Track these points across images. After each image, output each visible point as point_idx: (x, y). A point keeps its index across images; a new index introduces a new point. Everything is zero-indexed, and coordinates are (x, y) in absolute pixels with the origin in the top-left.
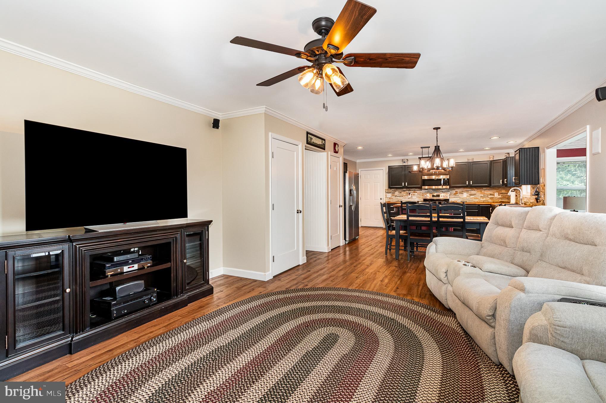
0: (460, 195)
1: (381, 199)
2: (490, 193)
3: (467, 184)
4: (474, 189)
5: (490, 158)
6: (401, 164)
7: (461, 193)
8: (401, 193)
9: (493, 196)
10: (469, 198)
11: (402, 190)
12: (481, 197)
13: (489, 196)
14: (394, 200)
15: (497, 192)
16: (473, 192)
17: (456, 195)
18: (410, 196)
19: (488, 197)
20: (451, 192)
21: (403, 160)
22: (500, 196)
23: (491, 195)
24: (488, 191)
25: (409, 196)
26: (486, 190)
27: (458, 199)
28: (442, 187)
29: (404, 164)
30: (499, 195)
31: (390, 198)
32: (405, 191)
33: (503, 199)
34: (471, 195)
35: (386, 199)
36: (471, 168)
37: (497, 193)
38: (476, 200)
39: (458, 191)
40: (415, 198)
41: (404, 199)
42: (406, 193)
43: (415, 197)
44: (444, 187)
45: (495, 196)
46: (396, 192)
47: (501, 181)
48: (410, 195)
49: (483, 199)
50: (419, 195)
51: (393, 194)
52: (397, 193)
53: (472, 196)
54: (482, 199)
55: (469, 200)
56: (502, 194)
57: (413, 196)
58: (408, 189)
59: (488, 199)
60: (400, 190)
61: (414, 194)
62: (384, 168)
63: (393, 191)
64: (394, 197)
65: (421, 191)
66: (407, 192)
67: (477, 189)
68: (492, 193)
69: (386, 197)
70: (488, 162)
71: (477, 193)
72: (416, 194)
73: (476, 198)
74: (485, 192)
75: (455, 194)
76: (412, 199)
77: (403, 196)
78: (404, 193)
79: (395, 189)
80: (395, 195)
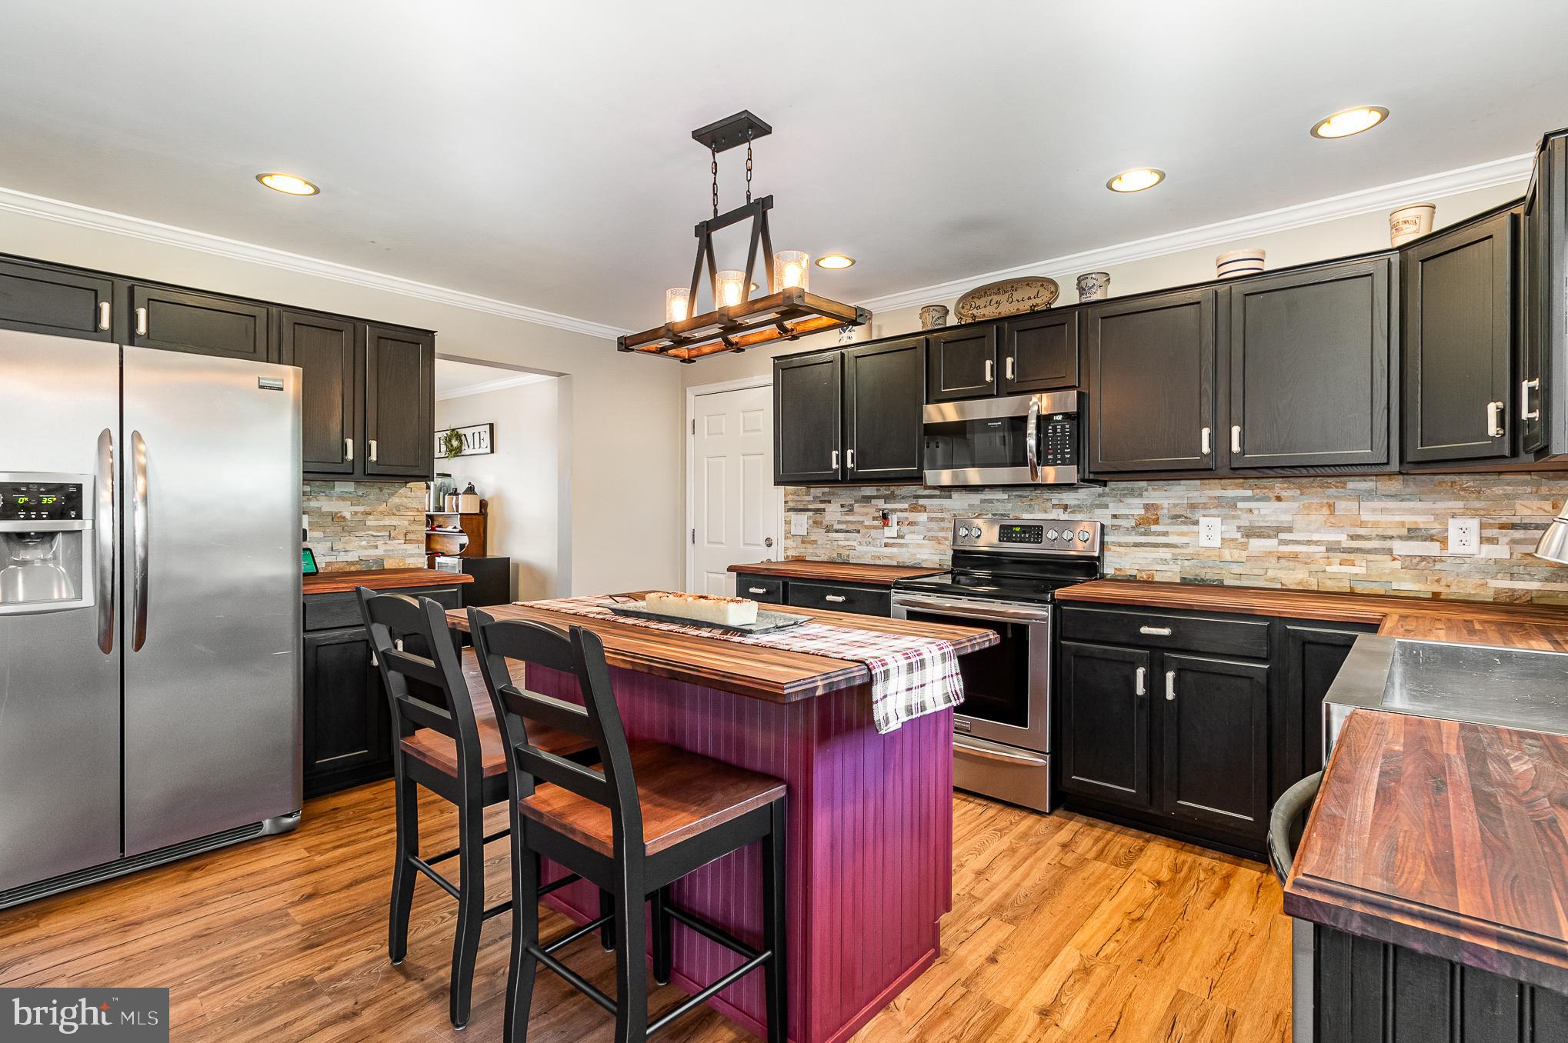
0: (1176, 534)
1: (769, 543)
2: (1409, 519)
3: (1206, 449)
4: (1278, 487)
5: (1395, 227)
7: (1185, 518)
9: (1433, 549)
10: (1237, 554)
11: (856, 494)
12: (1332, 548)
13: (1400, 548)
14: (822, 549)
15: (1474, 513)
16: (1268, 512)
17: (1146, 534)
18: (891, 531)
19: (1390, 552)
20: (1113, 508)
23: (1413, 534)
24: (1392, 504)
25: (885, 532)
26: (1371, 495)
27: (1165, 561)
28: (1034, 473)
31: (803, 540)
32: (867, 499)
34: (1251, 532)
35: (790, 543)
36: (1237, 328)
37: (1474, 524)
38: (1294, 577)
39: (1165, 503)
41: (864, 548)
42: (871, 511)
43: (919, 539)
44: (1049, 474)
45: (1454, 547)
46: (829, 508)
48: (894, 522)
49: (1345, 570)
50: (934, 525)
51: (818, 517)
52: (833, 511)
53: (1257, 545)
54: (1335, 568)
55: (1237, 569)
57: (905, 529)
58: (884, 491)
59: (1387, 565)
60: (847, 498)
61: (912, 517)
64: (819, 535)
65: (946, 503)
66: (881, 504)
67: (1300, 487)
68: (1421, 521)
69: (788, 535)
70: (1379, 267)
71: (1300, 522)
72: (922, 517)
73: (1295, 557)
74: (1366, 516)
75: (1149, 520)
76: (901, 545)
77: (859, 527)
78: (865, 510)
79: (826, 490)
80: (825, 523)
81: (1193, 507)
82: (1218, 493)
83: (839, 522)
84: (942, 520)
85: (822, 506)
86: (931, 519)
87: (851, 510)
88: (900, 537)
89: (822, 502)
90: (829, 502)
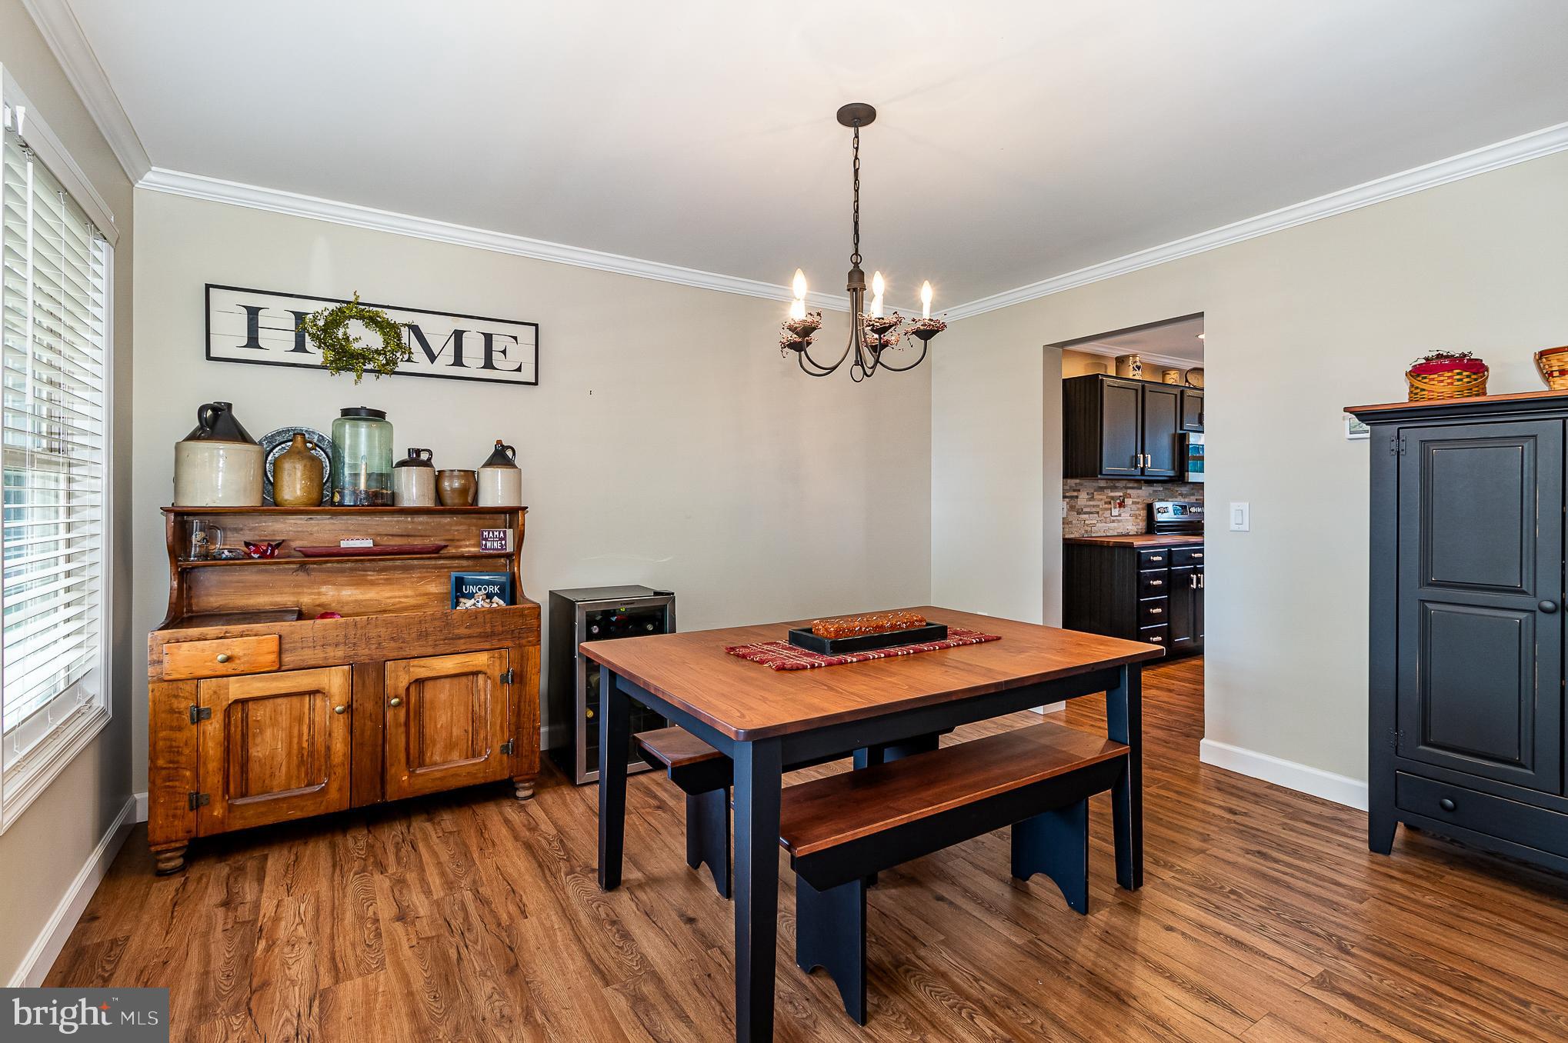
32: (1101, 489)
41: (1100, 525)
64: (1075, 517)
76: (1119, 521)
77: (1098, 510)
78: (1101, 497)
79: (1078, 481)
80: (1077, 507)
83: (1086, 506)
84: (1138, 503)
85: (1075, 494)
86: (1133, 503)
87: (1093, 497)
88: (1120, 515)
89: (1074, 491)
90: (1079, 491)
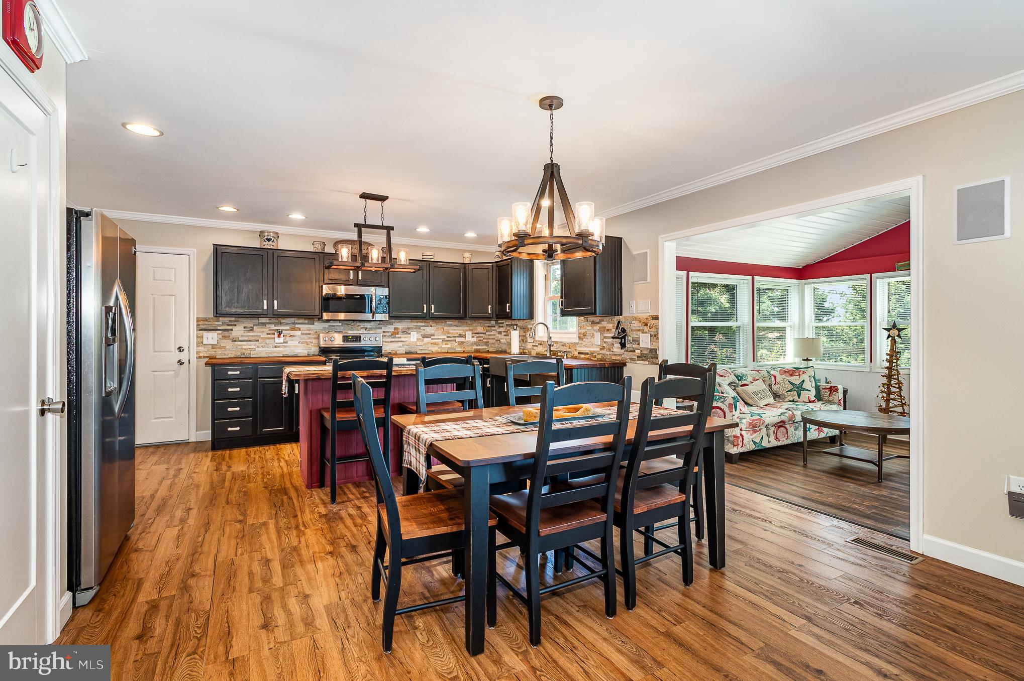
0: (404, 337)
1: (181, 350)
2: (459, 332)
3: (425, 311)
6: (256, 244)
7: (406, 332)
8: (252, 329)
9: (463, 339)
10: (421, 344)
11: (255, 321)
12: (444, 340)
13: (458, 339)
14: (229, 351)
15: (470, 330)
16: (429, 330)
17: (394, 338)
18: (281, 340)
19: (455, 340)
20: (383, 329)
21: (262, 232)
22: (475, 340)
23: (460, 336)
25: (278, 340)
27: (400, 346)
28: (373, 317)
29: (268, 245)
30: (473, 337)
31: (213, 346)
32: (264, 324)
33: (479, 345)
34: (425, 336)
35: (201, 349)
36: (431, 276)
37: (471, 333)
38: (435, 349)
39: (400, 327)
40: (296, 346)
41: (260, 349)
42: (267, 330)
43: (296, 343)
44: (377, 316)
45: (467, 339)
46: (235, 328)
47: (490, 306)
48: (282, 335)
49: (446, 346)
50: (305, 337)
51: (226, 334)
52: (238, 330)
53: (426, 340)
54: (444, 346)
55: (421, 348)
56: (478, 335)
57: (288, 339)
58: (274, 320)
60: (249, 323)
61: (292, 333)
62: (192, 251)
63: (223, 324)
64: (227, 344)
65: (311, 326)
66: (273, 327)
68: (461, 332)
69: (200, 343)
70: (461, 266)
71: (436, 333)
72: (299, 333)
73: (435, 343)
74: (450, 331)
75: (395, 333)
76: (285, 347)
77: (257, 338)
78: (261, 330)
79: (233, 319)
80: (232, 337)
81: (409, 328)
82: (416, 324)
83: (243, 336)
84: (310, 334)
85: (229, 327)
86: (303, 334)
88: (287, 342)
89: (229, 325)
90: (235, 325)
